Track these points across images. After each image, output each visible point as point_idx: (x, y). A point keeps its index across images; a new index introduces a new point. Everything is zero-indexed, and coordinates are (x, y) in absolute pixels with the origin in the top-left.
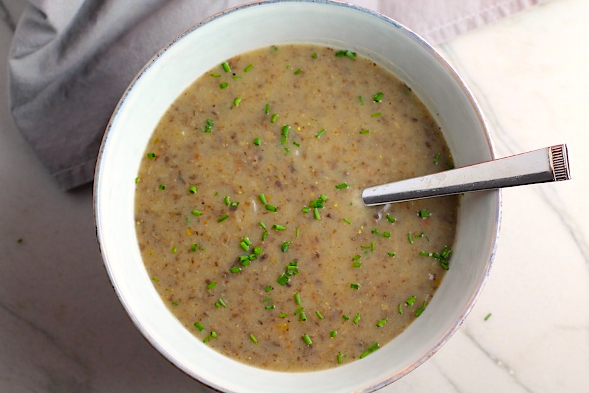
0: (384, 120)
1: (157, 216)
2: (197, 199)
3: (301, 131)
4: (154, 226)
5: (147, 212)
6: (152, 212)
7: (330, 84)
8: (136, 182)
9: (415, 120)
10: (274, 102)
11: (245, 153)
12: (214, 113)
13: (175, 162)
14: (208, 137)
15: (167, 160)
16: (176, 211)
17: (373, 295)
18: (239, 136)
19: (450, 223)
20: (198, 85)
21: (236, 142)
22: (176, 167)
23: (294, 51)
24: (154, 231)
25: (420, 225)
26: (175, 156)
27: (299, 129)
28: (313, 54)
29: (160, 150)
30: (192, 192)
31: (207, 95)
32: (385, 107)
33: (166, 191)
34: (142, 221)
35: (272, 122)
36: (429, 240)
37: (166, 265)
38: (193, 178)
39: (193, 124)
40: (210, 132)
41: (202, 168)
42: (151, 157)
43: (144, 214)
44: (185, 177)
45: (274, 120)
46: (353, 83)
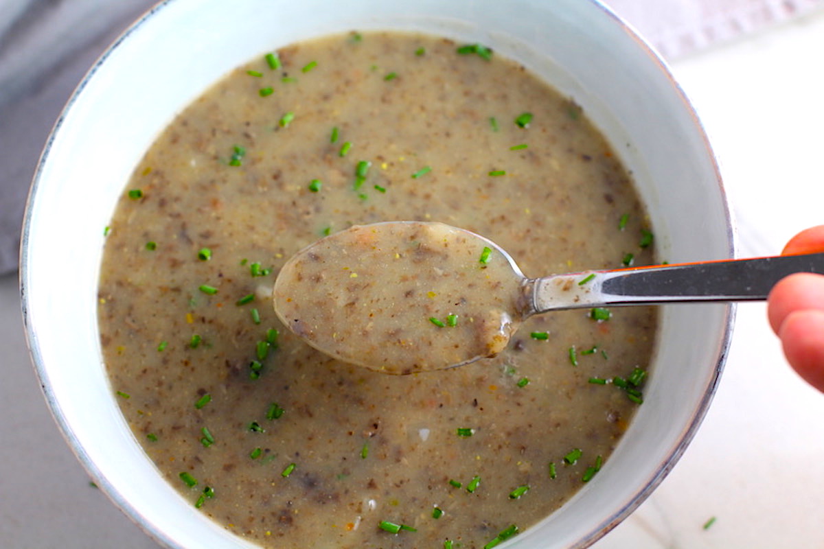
0: (532, 157)
1: (138, 291)
2: (212, 268)
3: (388, 170)
4: (131, 308)
5: (120, 284)
6: (130, 284)
7: (443, 98)
8: (105, 234)
9: (586, 158)
10: (346, 125)
11: (294, 203)
12: (247, 136)
13: (177, 208)
14: (235, 175)
15: (162, 203)
16: (172, 286)
17: (500, 447)
18: (286, 176)
19: (646, 328)
20: (223, 88)
21: (281, 186)
22: (178, 216)
23: (387, 43)
24: (129, 315)
25: (591, 334)
26: (177, 199)
27: (384, 166)
28: (418, 49)
29: (152, 186)
30: (203, 257)
31: (238, 106)
32: (536, 137)
33: (157, 253)
34: (110, 297)
35: (341, 155)
36: (606, 358)
37: (145, 371)
38: (206, 235)
39: (211, 149)
40: (238, 165)
41: (222, 221)
42: (134, 196)
43: (114, 287)
44: (193, 232)
45: (345, 152)
46: (482, 97)
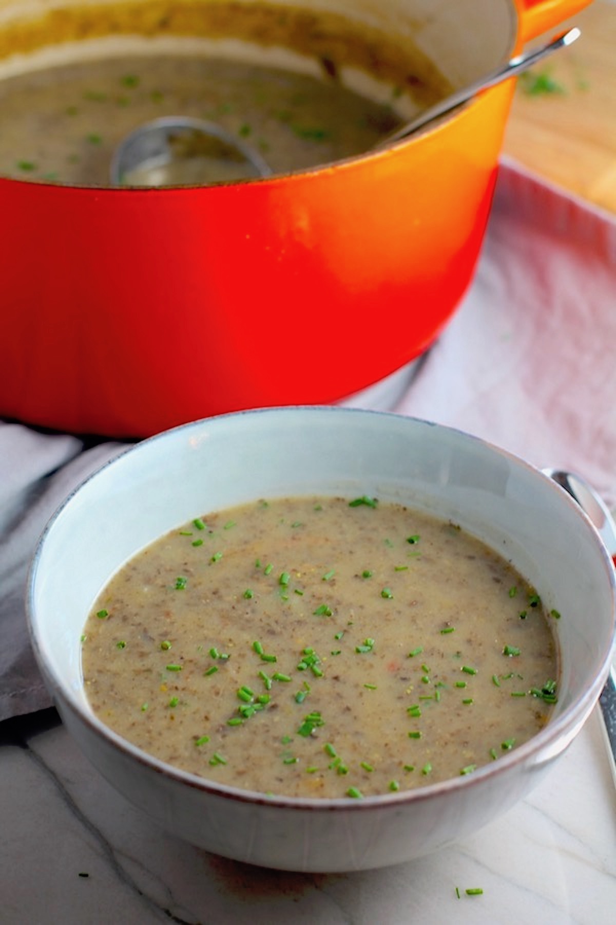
1: (116, 674)
2: (173, 655)
3: (301, 577)
4: (112, 687)
5: (100, 672)
6: (108, 671)
8: (82, 640)
10: (266, 556)
11: (233, 608)
12: (186, 571)
13: (137, 620)
14: (181, 595)
15: (125, 619)
16: (145, 668)
17: (446, 744)
18: (223, 591)
19: (549, 657)
20: (161, 544)
21: (220, 598)
22: (140, 624)
24: (112, 690)
25: (507, 665)
26: (136, 615)
27: (299, 575)
29: (114, 609)
30: (165, 648)
31: (176, 553)
32: (426, 548)
33: (127, 649)
34: (94, 680)
35: (265, 574)
36: (522, 679)
37: (134, 724)
38: (165, 634)
39: (159, 582)
40: (183, 588)
41: (175, 624)
42: (100, 616)
43: (96, 674)
44: (154, 633)
45: (268, 572)
46: (375, 529)
